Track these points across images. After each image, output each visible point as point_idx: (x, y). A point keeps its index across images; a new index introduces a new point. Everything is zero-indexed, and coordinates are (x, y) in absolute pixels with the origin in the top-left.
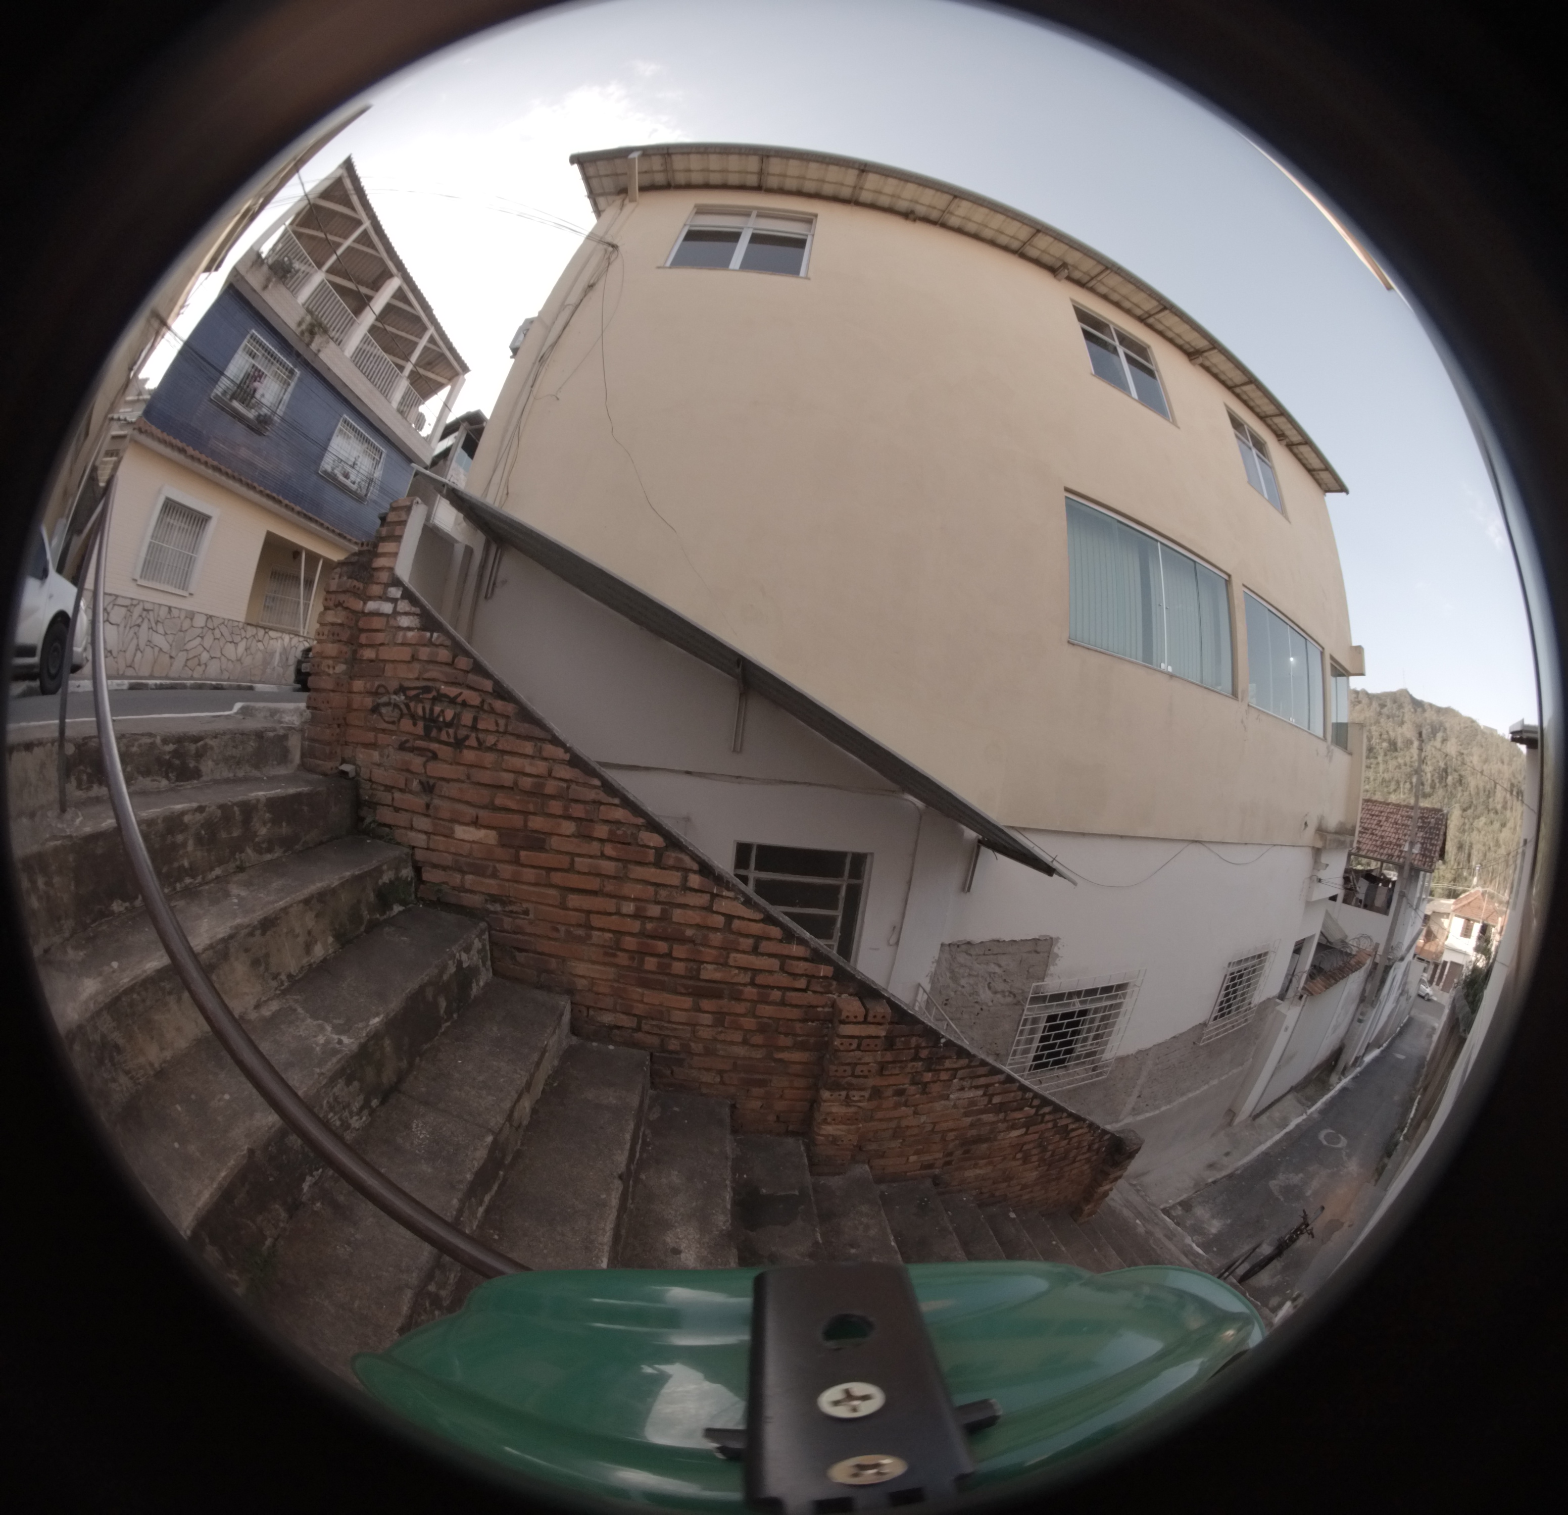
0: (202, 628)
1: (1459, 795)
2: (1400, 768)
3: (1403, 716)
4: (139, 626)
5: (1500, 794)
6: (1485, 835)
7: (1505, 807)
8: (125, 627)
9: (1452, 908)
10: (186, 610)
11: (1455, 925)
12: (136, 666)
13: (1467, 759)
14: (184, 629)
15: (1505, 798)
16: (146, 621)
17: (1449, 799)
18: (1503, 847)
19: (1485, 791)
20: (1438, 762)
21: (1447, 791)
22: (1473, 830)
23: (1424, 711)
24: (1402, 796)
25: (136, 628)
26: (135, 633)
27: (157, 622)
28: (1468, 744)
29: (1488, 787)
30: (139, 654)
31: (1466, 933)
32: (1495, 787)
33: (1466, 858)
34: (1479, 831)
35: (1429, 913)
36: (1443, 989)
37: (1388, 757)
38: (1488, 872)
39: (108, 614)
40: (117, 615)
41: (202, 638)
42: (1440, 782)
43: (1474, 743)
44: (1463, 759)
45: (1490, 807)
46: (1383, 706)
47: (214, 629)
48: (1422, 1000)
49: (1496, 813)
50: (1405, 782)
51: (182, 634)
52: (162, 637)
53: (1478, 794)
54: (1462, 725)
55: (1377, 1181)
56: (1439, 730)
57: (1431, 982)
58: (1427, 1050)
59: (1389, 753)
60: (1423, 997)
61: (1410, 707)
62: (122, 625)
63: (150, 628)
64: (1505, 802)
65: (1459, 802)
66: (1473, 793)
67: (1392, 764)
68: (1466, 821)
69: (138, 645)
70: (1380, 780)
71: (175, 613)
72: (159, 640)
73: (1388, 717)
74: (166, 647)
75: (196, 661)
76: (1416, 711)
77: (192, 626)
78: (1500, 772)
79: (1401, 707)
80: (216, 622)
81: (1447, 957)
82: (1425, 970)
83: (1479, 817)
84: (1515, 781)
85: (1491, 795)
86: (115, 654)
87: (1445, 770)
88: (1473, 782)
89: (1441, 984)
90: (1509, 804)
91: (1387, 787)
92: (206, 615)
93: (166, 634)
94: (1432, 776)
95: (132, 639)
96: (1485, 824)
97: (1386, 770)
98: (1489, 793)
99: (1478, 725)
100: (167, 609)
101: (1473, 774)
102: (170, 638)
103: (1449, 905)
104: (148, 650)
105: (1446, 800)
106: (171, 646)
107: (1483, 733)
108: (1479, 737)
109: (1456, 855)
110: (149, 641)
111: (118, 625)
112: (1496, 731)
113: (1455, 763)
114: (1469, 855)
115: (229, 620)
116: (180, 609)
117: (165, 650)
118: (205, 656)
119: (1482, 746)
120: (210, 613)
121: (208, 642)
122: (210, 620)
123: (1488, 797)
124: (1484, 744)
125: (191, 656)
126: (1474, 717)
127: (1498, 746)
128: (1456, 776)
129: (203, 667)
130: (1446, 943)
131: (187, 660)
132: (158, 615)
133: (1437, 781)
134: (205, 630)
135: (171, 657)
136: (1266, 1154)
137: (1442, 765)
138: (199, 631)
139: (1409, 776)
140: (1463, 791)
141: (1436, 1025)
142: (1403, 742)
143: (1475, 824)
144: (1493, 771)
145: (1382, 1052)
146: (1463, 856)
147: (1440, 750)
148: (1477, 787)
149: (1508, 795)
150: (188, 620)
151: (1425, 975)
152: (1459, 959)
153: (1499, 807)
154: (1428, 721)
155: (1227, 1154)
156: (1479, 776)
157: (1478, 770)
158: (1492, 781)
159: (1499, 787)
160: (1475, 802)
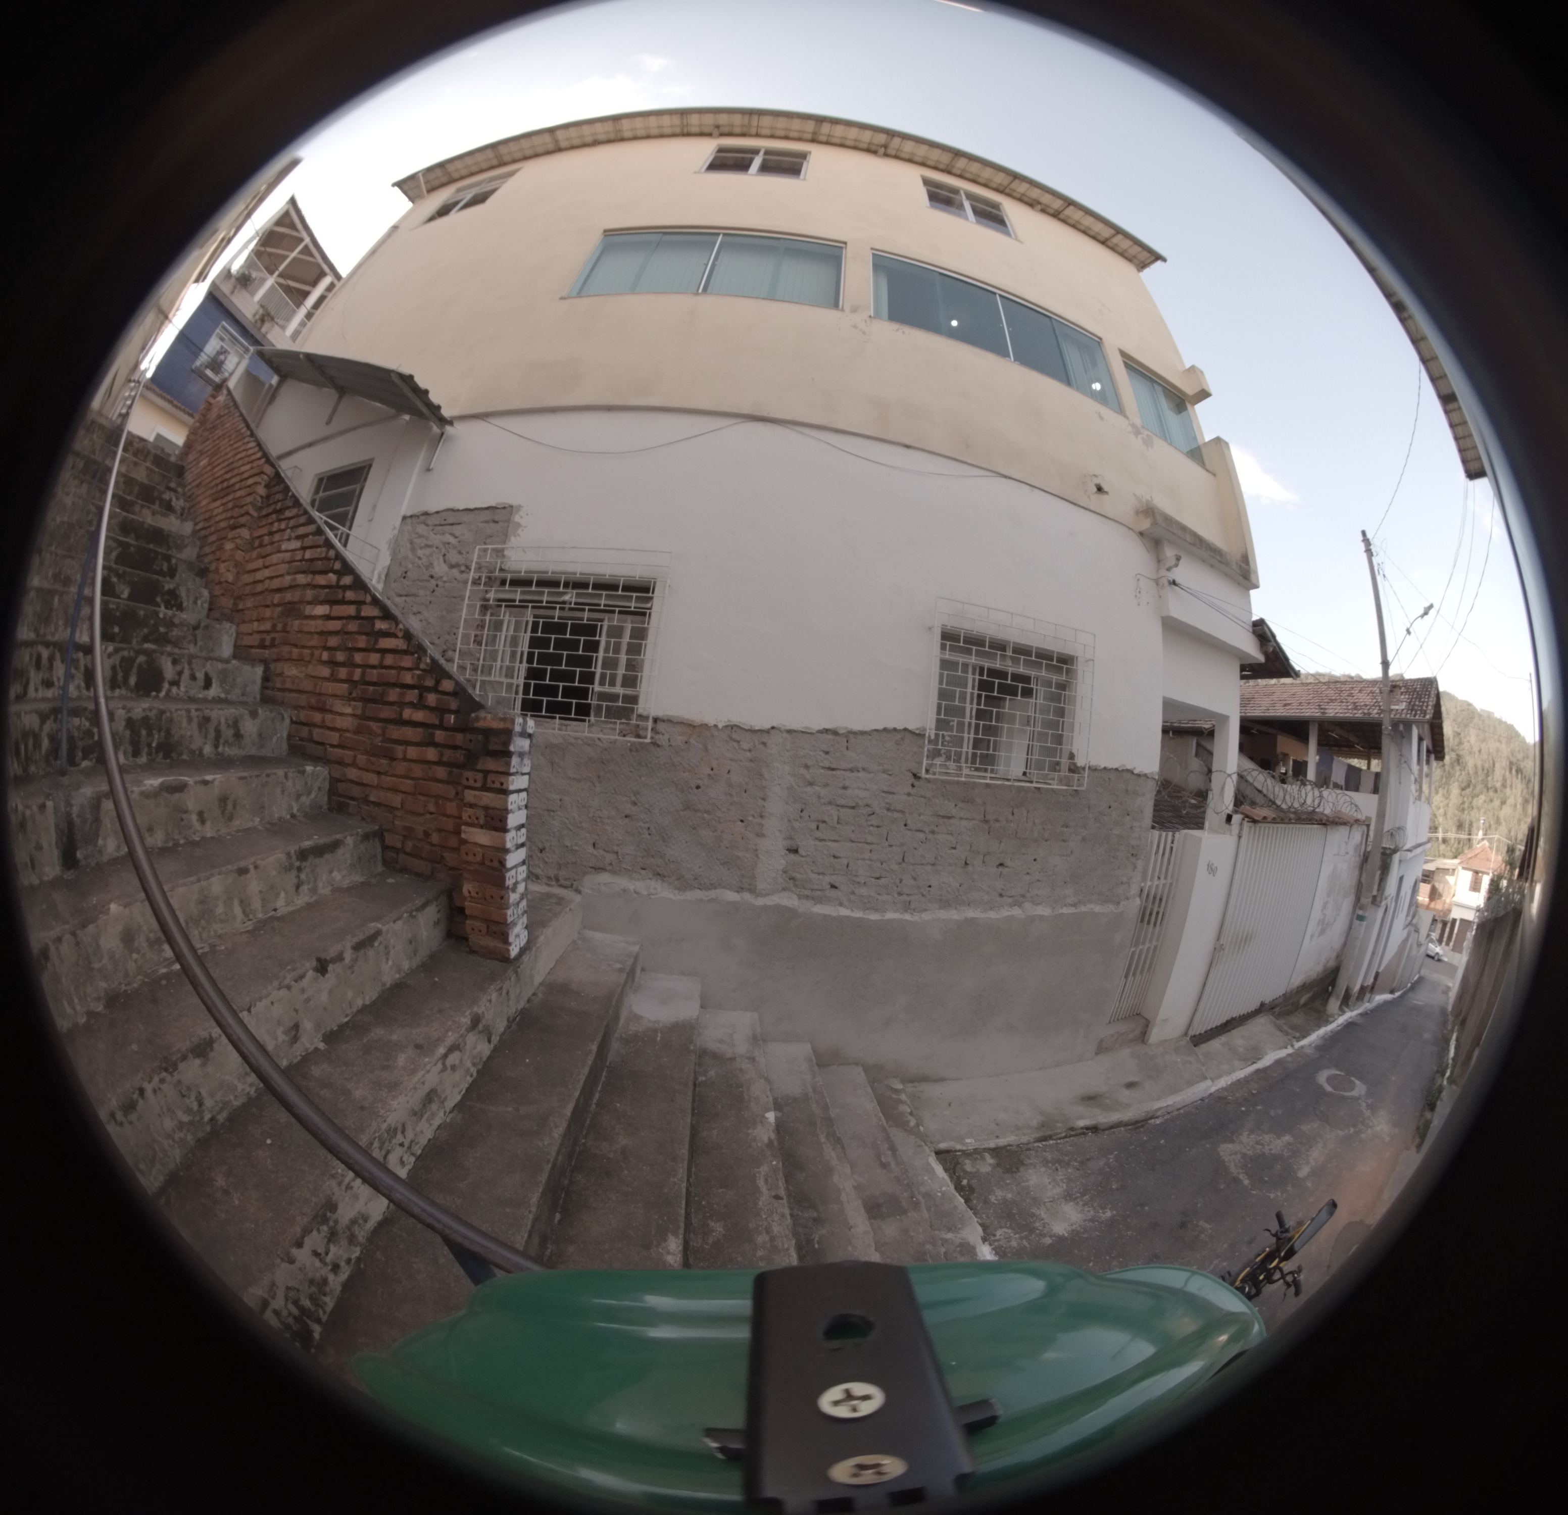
1: (1458, 774)
5: (1498, 773)
6: (1485, 813)
7: (1504, 785)
9: (1458, 863)
13: (1464, 740)
15: (1504, 776)
17: (1447, 778)
18: (1502, 822)
19: (1483, 770)
21: (1445, 770)
22: (1473, 808)
28: (1465, 726)
29: (1487, 765)
32: (1494, 765)
33: (1466, 836)
34: (1478, 809)
36: (1454, 949)
43: (1472, 725)
44: (1460, 740)
45: (1490, 786)
48: (1431, 960)
49: (1496, 791)
53: (1476, 773)
54: (1459, 708)
55: (1419, 1146)
57: (1440, 941)
60: (1432, 958)
64: (1505, 780)
65: (1458, 781)
66: (1471, 772)
68: (1465, 799)
78: (1498, 750)
81: (1456, 915)
83: (1478, 796)
84: (1514, 760)
85: (1490, 773)
88: (1470, 762)
90: (1509, 782)
96: (1485, 802)
98: (1488, 771)
99: (1475, 708)
101: (1470, 753)
103: (1454, 863)
105: (1444, 780)
107: (1481, 716)
108: (1476, 720)
109: (1457, 833)
112: (1493, 713)
113: (1453, 743)
119: (1479, 728)
123: (1487, 775)
124: (1481, 726)
128: (1453, 755)
140: (1461, 770)
144: (1491, 750)
148: (1476, 767)
149: (1507, 774)
153: (1498, 785)
156: (1476, 756)
157: (1476, 749)
158: (1491, 759)
159: (1497, 765)
160: (1473, 781)
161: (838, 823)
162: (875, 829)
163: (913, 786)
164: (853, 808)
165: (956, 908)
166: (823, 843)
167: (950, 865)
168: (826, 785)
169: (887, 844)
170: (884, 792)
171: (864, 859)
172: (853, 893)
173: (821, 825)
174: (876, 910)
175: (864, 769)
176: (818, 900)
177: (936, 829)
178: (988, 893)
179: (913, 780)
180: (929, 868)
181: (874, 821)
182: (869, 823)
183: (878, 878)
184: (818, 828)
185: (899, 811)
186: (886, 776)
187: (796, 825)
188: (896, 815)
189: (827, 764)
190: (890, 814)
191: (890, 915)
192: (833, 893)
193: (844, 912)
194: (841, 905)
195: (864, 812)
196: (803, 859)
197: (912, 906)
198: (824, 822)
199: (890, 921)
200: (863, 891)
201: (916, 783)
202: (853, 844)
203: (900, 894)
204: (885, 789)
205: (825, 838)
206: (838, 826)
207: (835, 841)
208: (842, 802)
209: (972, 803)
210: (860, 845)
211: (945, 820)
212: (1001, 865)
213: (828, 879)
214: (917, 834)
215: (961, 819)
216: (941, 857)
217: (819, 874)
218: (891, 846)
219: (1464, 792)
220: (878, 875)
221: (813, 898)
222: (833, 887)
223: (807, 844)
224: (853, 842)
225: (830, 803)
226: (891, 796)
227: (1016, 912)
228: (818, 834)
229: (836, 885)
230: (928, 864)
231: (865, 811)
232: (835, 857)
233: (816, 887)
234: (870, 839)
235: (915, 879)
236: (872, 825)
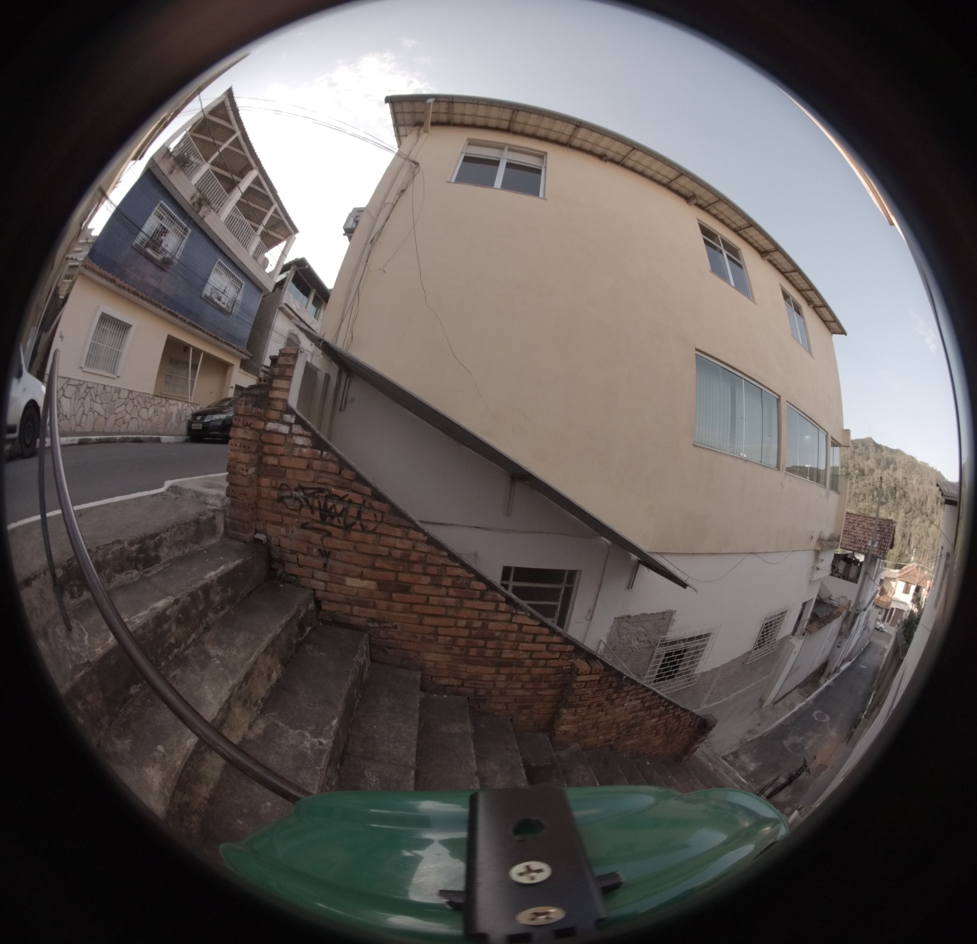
0: (126, 399)
1: (904, 503)
2: (866, 486)
3: (869, 454)
4: (84, 398)
5: (929, 504)
6: (920, 529)
7: (933, 512)
8: (75, 399)
9: (898, 575)
10: (115, 387)
11: (900, 586)
12: (83, 425)
13: (909, 482)
14: (114, 400)
15: (933, 506)
16: (89, 395)
17: (897, 506)
18: (931, 536)
19: (920, 502)
20: (890, 483)
21: (896, 501)
22: (912, 525)
23: (882, 451)
24: (867, 504)
25: (82, 400)
26: (82, 403)
27: (96, 396)
28: (910, 472)
29: (922, 499)
30: (84, 417)
31: (906, 591)
32: (927, 499)
33: (907, 543)
34: (916, 527)
35: (883, 578)
36: (891, 625)
37: (858, 480)
38: (921, 551)
39: (64, 391)
40: (70, 391)
41: (126, 405)
42: (892, 496)
43: (914, 471)
44: (906, 481)
45: (923, 512)
46: (856, 447)
47: (133, 399)
48: (877, 631)
49: (927, 515)
50: (869, 495)
51: (112, 403)
52: (100, 405)
53: (915, 503)
54: (906, 460)
55: (848, 742)
56: (892, 463)
57: (883, 620)
58: (881, 663)
59: (859, 477)
60: (878, 630)
61: (873, 448)
62: (73, 398)
63: (92, 400)
64: (933, 509)
65: (904, 508)
66: (912, 503)
67: (861, 484)
68: (908, 520)
69: (84, 411)
70: (853, 493)
71: (108, 389)
72: (98, 408)
73: (859, 455)
74: (102, 412)
75: (122, 420)
76: (877, 451)
77: (119, 398)
78: (930, 490)
79: (867, 448)
80: (135, 395)
81: (894, 605)
82: (880, 613)
83: (916, 518)
85: (924, 504)
86: (68, 417)
87: (895, 488)
88: (912, 496)
89: (890, 622)
90: (935, 510)
91: (858, 498)
92: (128, 390)
93: (102, 403)
94: (887, 491)
95: (80, 407)
96: (920, 522)
97: (857, 487)
98: (923, 503)
99: (916, 461)
100: (102, 387)
101: (912, 491)
102: (105, 406)
103: (896, 573)
104: (91, 414)
105: (895, 507)
106: (105, 411)
107: (920, 466)
108: (917, 468)
109: (901, 540)
110: (91, 408)
111: (70, 398)
112: (928, 464)
113: (902, 483)
114: (909, 541)
115: (143, 393)
116: (111, 387)
117: (101, 414)
118: (128, 417)
119: (919, 474)
120: (131, 389)
121: (130, 407)
122: (131, 393)
123: (922, 505)
124: (920, 472)
125: (118, 417)
126: (914, 456)
127: (929, 474)
128: (902, 492)
129: (126, 424)
130: (894, 597)
131: (116, 420)
132: (97, 391)
133: (889, 495)
134: (128, 400)
135: (106, 418)
136: (781, 725)
137: (893, 485)
138: (123, 401)
139: (872, 491)
140: (906, 501)
141: (886, 647)
142: (868, 470)
143: (913, 522)
144: (926, 490)
145: (852, 663)
146: (905, 542)
147: (892, 476)
148: (915, 499)
149: (935, 505)
150: (117, 394)
151: (880, 616)
152: (901, 607)
153: (929, 512)
154: (885, 458)
155: (759, 725)
156: (916, 492)
157: (916, 488)
158: (925, 495)
159: (929, 499)
160: (913, 508)
219: (907, 515)
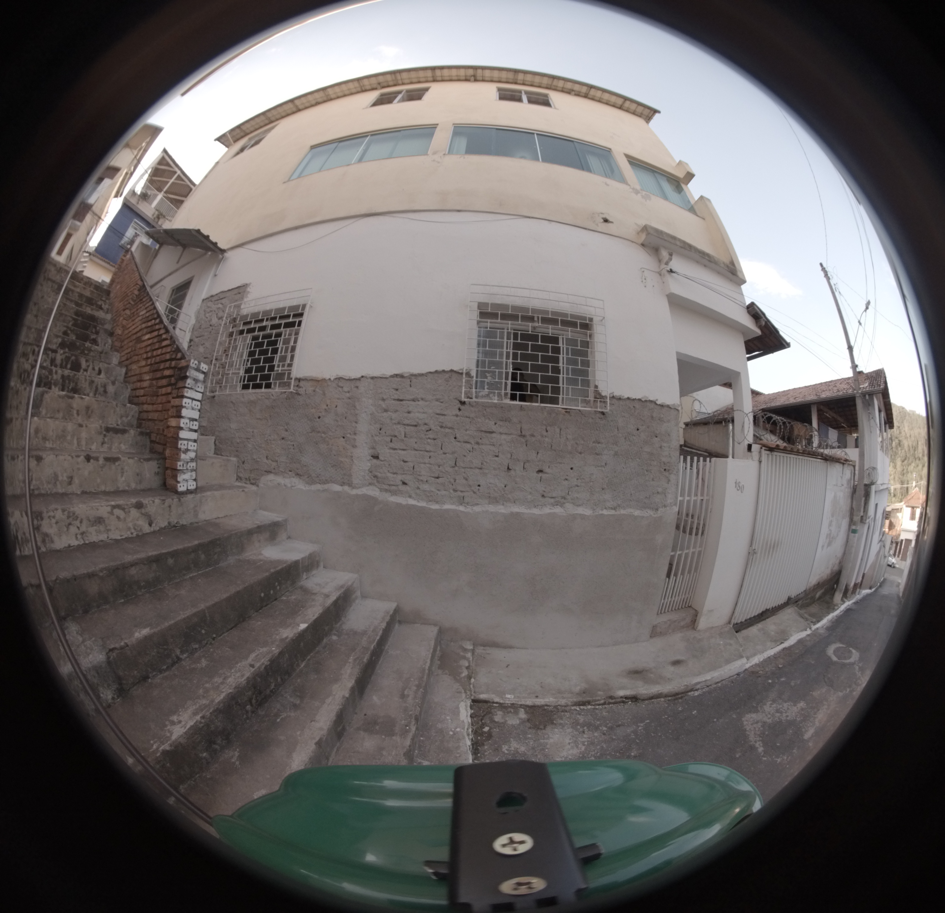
1: (900, 451)
5: (920, 448)
13: (902, 430)
15: (923, 449)
17: (894, 455)
19: (913, 447)
21: (894, 449)
22: (908, 473)
28: (903, 421)
36: (902, 559)
53: (909, 450)
54: (898, 411)
57: (894, 555)
64: (923, 452)
65: (900, 457)
68: (904, 466)
81: (902, 537)
88: (906, 443)
99: (906, 410)
101: (906, 438)
103: (901, 505)
107: (909, 414)
108: (907, 417)
113: (897, 432)
126: (905, 406)
127: (917, 420)
128: (898, 440)
143: (909, 469)
148: (909, 446)
153: (920, 455)
156: (909, 439)
157: (908, 435)
160: (908, 455)
161: (405, 437)
162: (432, 441)
163: (460, 409)
164: (416, 426)
165: (503, 504)
166: (396, 451)
167: (495, 469)
168: (396, 411)
169: (441, 452)
170: (437, 414)
171: (425, 463)
172: (418, 488)
173: (394, 439)
174: (437, 502)
175: (422, 399)
176: (394, 493)
177: (480, 441)
178: (531, 493)
179: (459, 405)
180: (477, 471)
181: (431, 435)
182: (427, 437)
183: (438, 478)
184: (391, 441)
185: (450, 428)
186: (439, 403)
187: (377, 438)
188: (447, 430)
189: (396, 397)
190: (442, 430)
191: (447, 507)
192: (402, 488)
193: (411, 502)
194: (410, 497)
195: (423, 429)
196: (382, 463)
197: (466, 500)
198: (396, 436)
199: (447, 511)
200: (426, 487)
201: (462, 407)
202: (416, 452)
203: (455, 491)
204: (438, 412)
205: (396, 447)
206: (405, 439)
207: (404, 450)
208: (406, 422)
209: (509, 422)
210: (421, 452)
211: (488, 434)
212: (540, 471)
213: (400, 477)
214: (465, 444)
215: (501, 433)
216: (486, 462)
217: (394, 473)
218: (445, 453)
219: (903, 463)
220: (437, 476)
221: (390, 491)
222: (404, 483)
223: (384, 452)
224: (417, 450)
225: (399, 423)
226: (443, 417)
227: (558, 510)
228: (392, 445)
229: (405, 481)
230: (476, 468)
231: (425, 428)
232: (405, 462)
233: (392, 483)
234: (428, 448)
235: (466, 479)
236: (429, 438)
